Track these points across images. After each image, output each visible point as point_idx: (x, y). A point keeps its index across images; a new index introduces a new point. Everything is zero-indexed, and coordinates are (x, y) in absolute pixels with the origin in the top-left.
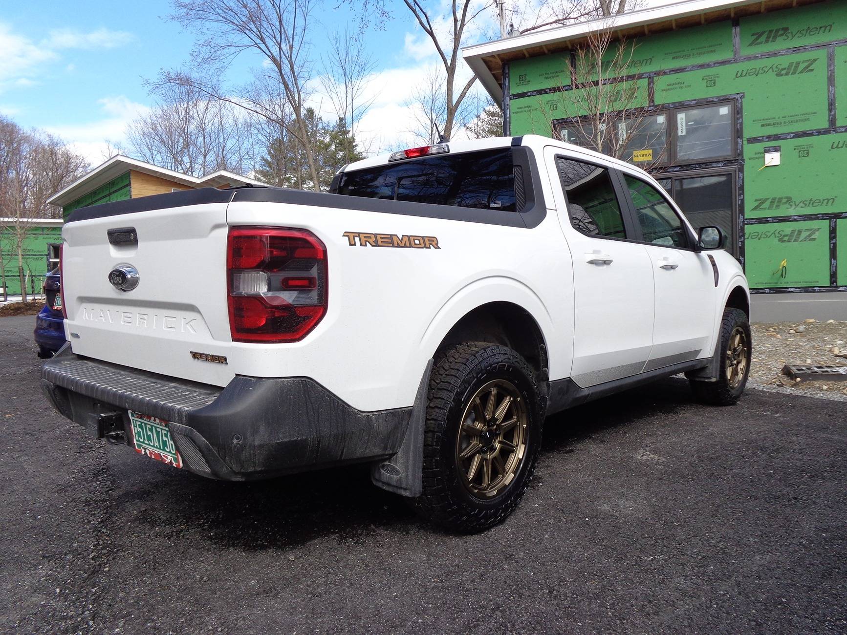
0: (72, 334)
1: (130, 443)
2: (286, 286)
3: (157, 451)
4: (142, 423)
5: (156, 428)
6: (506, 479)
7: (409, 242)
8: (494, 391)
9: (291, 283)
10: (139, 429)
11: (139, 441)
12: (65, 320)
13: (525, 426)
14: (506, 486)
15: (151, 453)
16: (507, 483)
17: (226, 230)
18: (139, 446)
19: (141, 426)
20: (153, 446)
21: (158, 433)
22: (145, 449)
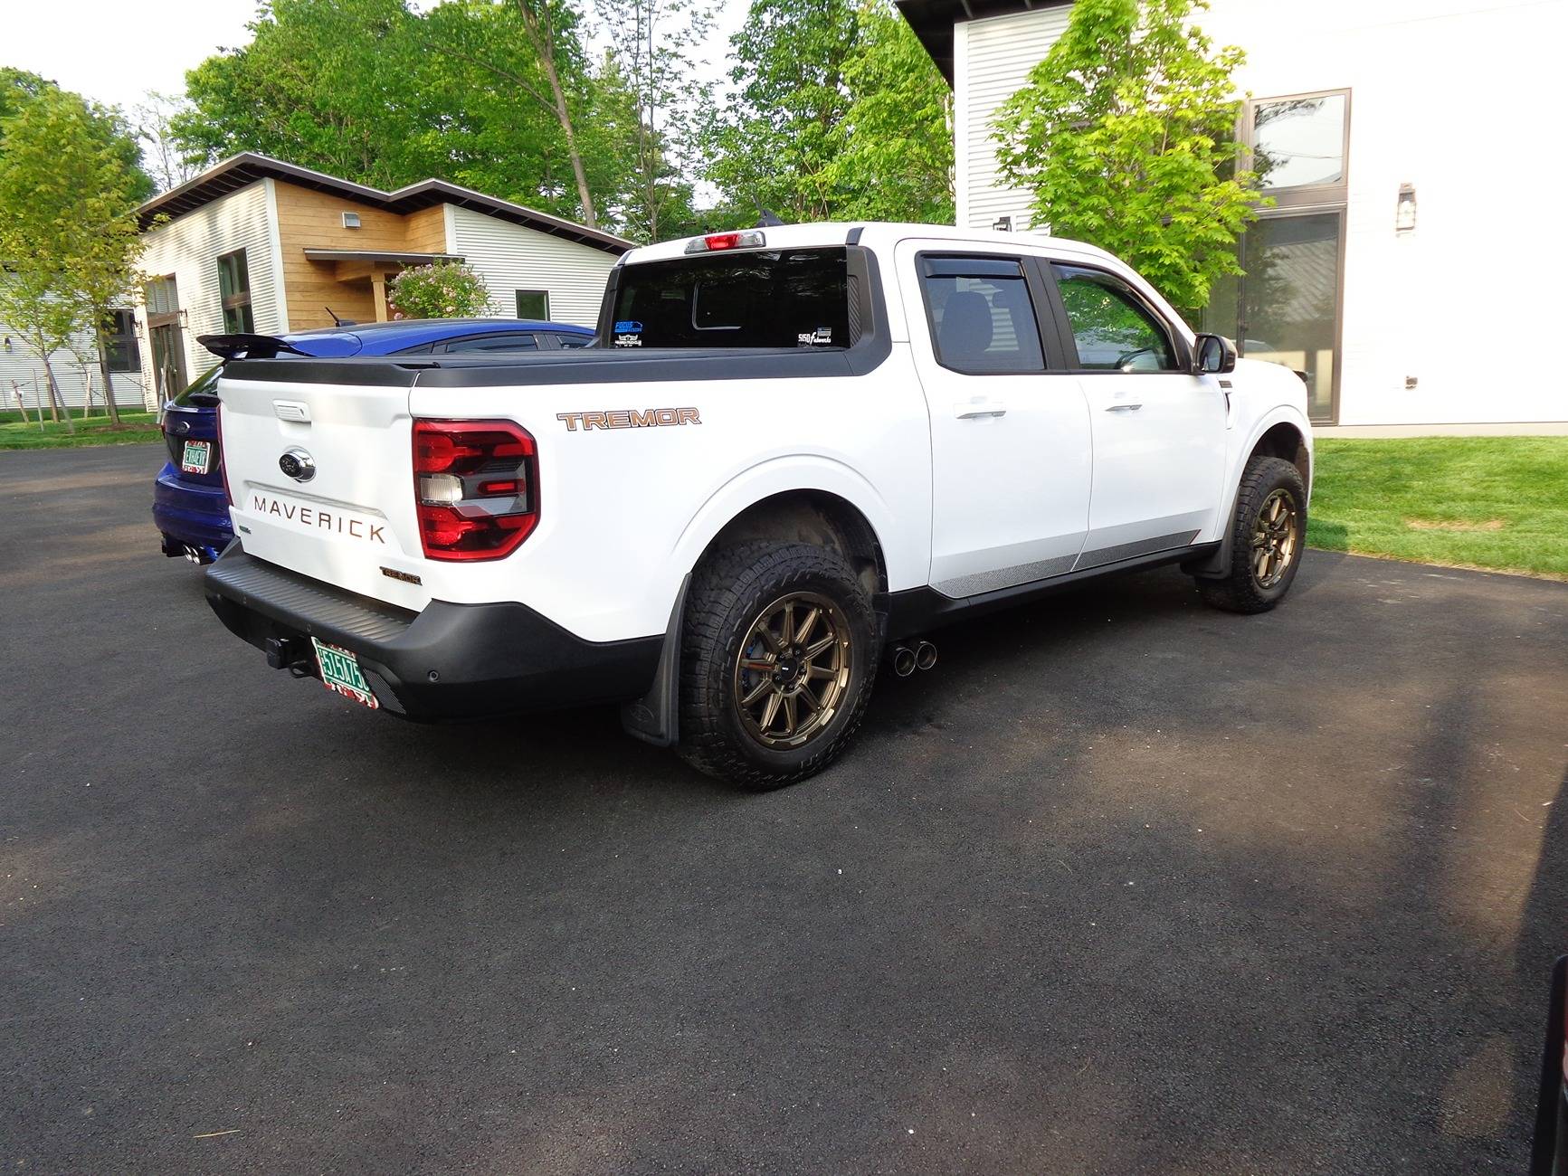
0: (241, 527)
1: (317, 674)
2: (484, 491)
3: (350, 687)
4: (329, 652)
5: (346, 659)
6: (823, 718)
7: (654, 418)
8: (788, 609)
9: (490, 488)
10: (327, 660)
11: (327, 674)
12: (230, 507)
13: (846, 644)
14: (821, 728)
15: (342, 690)
16: (824, 723)
17: (409, 422)
18: (329, 680)
19: (328, 657)
20: (345, 681)
21: (348, 665)
22: (336, 684)
